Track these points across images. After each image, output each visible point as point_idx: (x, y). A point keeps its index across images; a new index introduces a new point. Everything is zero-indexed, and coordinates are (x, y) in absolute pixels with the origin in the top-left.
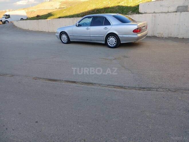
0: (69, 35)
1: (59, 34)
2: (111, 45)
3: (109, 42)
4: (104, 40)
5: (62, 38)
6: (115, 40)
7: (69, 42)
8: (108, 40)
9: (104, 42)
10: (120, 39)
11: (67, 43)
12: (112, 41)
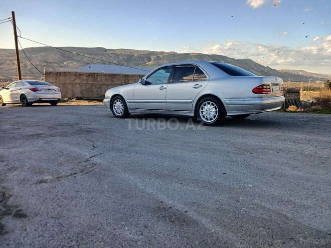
0: (127, 101)
1: (110, 100)
2: (207, 119)
3: (202, 112)
4: (193, 109)
5: (114, 108)
6: (216, 109)
7: (126, 114)
8: (201, 110)
9: (192, 114)
10: (226, 106)
11: (123, 117)
12: (209, 111)
